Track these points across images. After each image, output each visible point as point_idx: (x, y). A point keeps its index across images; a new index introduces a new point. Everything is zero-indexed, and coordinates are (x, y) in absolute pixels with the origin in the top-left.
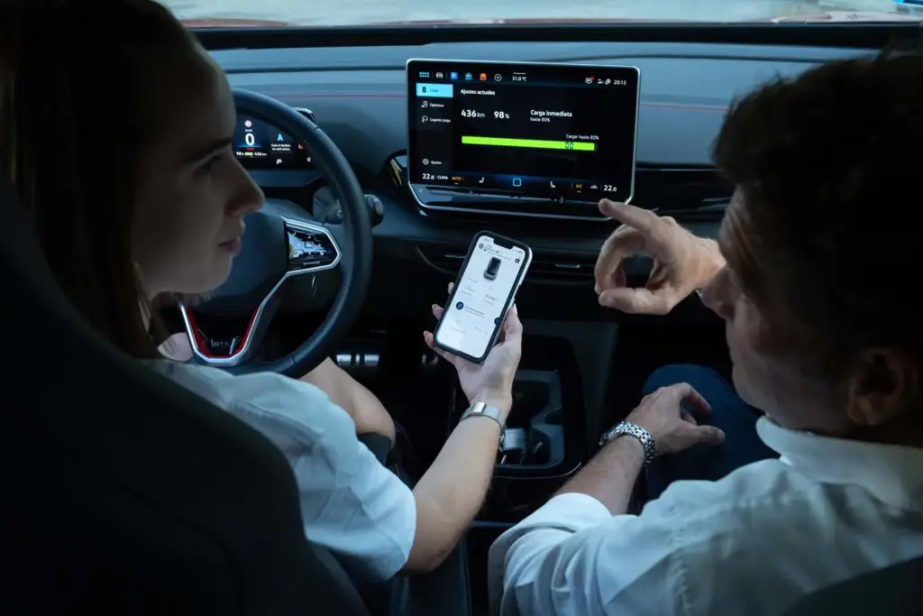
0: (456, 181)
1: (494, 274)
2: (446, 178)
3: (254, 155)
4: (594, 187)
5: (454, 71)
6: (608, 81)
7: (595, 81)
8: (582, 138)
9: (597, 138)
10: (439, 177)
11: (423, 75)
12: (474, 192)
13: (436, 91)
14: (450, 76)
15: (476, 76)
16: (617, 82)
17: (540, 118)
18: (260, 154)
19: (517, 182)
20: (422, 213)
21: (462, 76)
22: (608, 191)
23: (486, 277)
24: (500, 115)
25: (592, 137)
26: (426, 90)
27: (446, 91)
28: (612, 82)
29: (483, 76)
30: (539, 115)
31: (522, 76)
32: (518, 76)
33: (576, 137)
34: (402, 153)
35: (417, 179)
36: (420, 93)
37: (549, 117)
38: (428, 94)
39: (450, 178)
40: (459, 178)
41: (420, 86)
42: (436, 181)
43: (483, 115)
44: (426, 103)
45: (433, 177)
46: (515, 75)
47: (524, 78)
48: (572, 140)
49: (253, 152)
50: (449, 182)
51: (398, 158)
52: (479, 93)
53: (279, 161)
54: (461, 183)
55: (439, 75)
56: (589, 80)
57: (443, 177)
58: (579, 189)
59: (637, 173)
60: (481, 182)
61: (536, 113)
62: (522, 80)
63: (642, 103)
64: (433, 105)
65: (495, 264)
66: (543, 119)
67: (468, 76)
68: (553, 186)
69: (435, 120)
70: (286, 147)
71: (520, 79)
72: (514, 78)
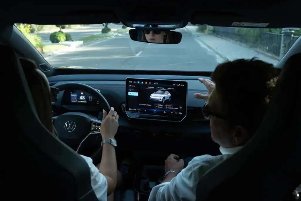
0: (139, 111)
2: (136, 110)
4: (176, 113)
5: (139, 81)
6: (179, 85)
7: (176, 85)
11: (131, 82)
12: (143, 114)
14: (137, 82)
15: (144, 83)
16: (181, 85)
19: (155, 111)
20: (129, 119)
21: (140, 83)
22: (180, 114)
28: (180, 85)
29: (146, 83)
31: (157, 83)
34: (124, 103)
35: (128, 110)
40: (139, 110)
42: (133, 111)
45: (132, 109)
49: (83, 101)
51: (123, 104)
55: (135, 82)
56: (174, 84)
58: (172, 113)
59: (187, 110)
60: (145, 111)
63: (188, 91)
64: (132, 90)
67: (142, 83)
68: (165, 112)
71: (156, 84)
72: (154, 83)
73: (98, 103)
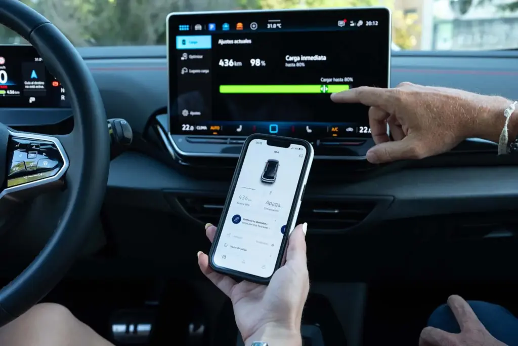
0: (216, 131)
1: (273, 178)
2: (205, 128)
3: (6, 94)
4: (350, 129)
5: (212, 22)
6: (361, 23)
7: (348, 24)
8: (337, 80)
9: (351, 79)
10: (199, 128)
11: (183, 28)
12: (232, 139)
13: (195, 43)
14: (208, 27)
15: (233, 26)
16: (369, 23)
17: (295, 63)
18: (12, 92)
19: (274, 129)
20: (181, 162)
21: (219, 27)
22: (364, 133)
23: (263, 182)
24: (256, 62)
25: (346, 79)
26: (185, 43)
27: (204, 42)
28: (364, 23)
29: (240, 25)
30: (294, 60)
31: (276, 23)
32: (273, 23)
33: (329, 80)
34: (163, 111)
35: (177, 131)
36: (180, 46)
37: (306, 62)
38: (188, 46)
39: (209, 128)
40: (218, 128)
41: (179, 39)
42: (196, 132)
43: (240, 64)
44: (184, 57)
45: (192, 128)
46: (270, 23)
47: (279, 25)
48: (326, 83)
49: (6, 90)
50: (208, 132)
51: (160, 118)
52: (236, 42)
53: (32, 100)
54: (219, 133)
55: (198, 27)
56: (341, 23)
57: (202, 128)
58: (335, 132)
60: (239, 130)
61: (291, 59)
62: (277, 27)
64: (192, 57)
66: (298, 65)
67: (226, 26)
68: (309, 131)
69: (194, 71)
70: (40, 85)
71: (275, 26)
72: (269, 26)
73: (63, 97)
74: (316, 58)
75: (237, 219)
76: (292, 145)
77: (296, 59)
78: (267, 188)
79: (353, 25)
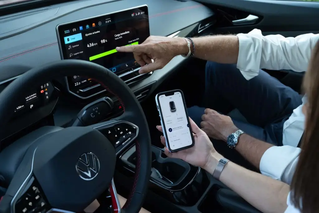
0: (90, 81)
1: (175, 109)
2: (86, 81)
6: (139, 13)
7: (135, 15)
8: (134, 41)
9: (138, 39)
10: (83, 82)
11: (66, 32)
13: (74, 39)
14: (79, 29)
15: (91, 25)
16: (142, 13)
17: (118, 37)
19: (114, 70)
21: (84, 27)
24: (103, 41)
25: (137, 39)
26: (69, 40)
27: (78, 37)
28: (140, 13)
29: (94, 24)
30: (118, 36)
31: (109, 20)
32: (107, 20)
33: (132, 41)
36: (66, 42)
37: (122, 36)
38: (71, 41)
39: (87, 80)
41: (66, 39)
43: (96, 44)
44: (70, 47)
45: (79, 83)
47: (110, 21)
48: (130, 43)
52: (93, 33)
53: (32, 106)
55: (74, 30)
56: (133, 15)
57: (84, 81)
58: (135, 63)
61: (117, 36)
62: (110, 22)
64: (74, 47)
65: (172, 104)
66: (120, 38)
67: (88, 26)
68: (127, 66)
69: (76, 54)
70: (34, 96)
71: (108, 22)
72: (106, 22)
73: (47, 97)
74: (126, 33)
75: (170, 130)
76: (175, 93)
77: (119, 35)
78: (175, 113)
79: (137, 15)
